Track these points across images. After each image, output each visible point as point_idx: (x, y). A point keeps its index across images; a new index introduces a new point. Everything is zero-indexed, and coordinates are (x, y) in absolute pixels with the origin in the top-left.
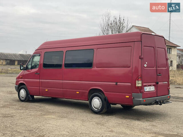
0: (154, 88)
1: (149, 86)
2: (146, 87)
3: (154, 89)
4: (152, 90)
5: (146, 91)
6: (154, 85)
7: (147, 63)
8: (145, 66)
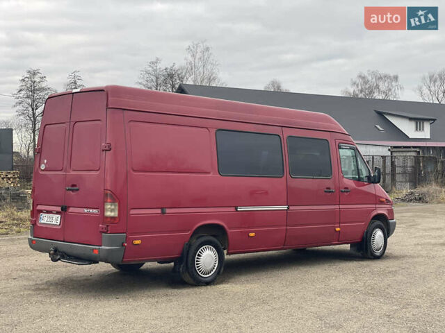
0: (59, 219)
1: (48, 212)
2: (44, 215)
3: (59, 222)
4: (53, 223)
5: (42, 222)
6: (58, 213)
7: (45, 161)
8: (43, 167)
